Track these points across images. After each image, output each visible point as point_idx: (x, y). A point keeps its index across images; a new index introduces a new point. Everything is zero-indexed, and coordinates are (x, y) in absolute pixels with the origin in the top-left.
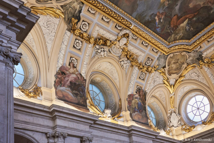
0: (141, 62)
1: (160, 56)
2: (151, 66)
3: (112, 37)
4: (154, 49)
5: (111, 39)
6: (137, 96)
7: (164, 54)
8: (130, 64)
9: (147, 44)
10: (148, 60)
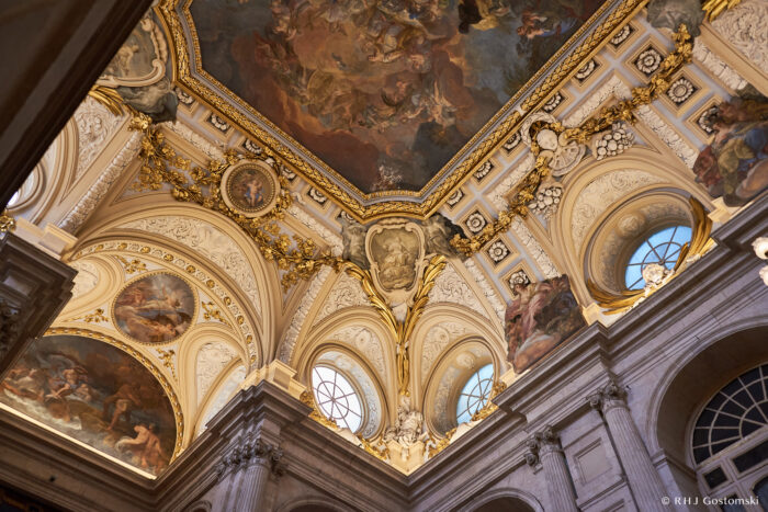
0: (633, 89)
1: (648, 20)
2: (664, 52)
3: (528, 165)
4: (616, 42)
5: (530, 169)
6: (723, 132)
7: (646, 6)
8: (624, 126)
9: (592, 65)
10: (643, 63)
